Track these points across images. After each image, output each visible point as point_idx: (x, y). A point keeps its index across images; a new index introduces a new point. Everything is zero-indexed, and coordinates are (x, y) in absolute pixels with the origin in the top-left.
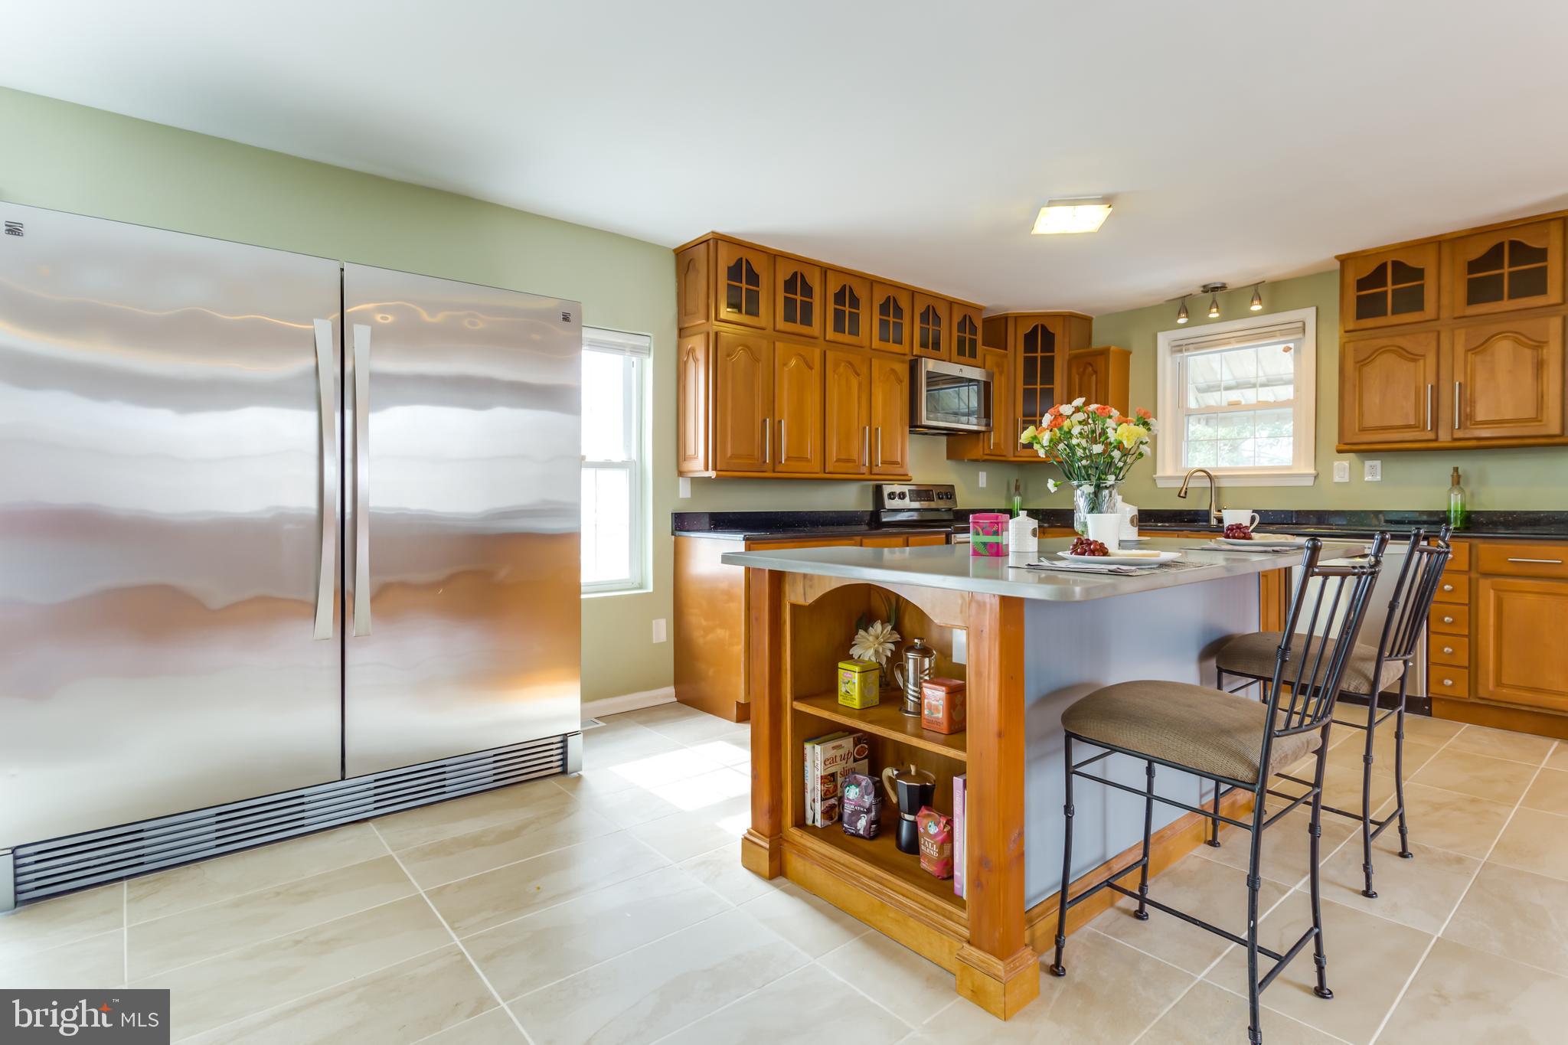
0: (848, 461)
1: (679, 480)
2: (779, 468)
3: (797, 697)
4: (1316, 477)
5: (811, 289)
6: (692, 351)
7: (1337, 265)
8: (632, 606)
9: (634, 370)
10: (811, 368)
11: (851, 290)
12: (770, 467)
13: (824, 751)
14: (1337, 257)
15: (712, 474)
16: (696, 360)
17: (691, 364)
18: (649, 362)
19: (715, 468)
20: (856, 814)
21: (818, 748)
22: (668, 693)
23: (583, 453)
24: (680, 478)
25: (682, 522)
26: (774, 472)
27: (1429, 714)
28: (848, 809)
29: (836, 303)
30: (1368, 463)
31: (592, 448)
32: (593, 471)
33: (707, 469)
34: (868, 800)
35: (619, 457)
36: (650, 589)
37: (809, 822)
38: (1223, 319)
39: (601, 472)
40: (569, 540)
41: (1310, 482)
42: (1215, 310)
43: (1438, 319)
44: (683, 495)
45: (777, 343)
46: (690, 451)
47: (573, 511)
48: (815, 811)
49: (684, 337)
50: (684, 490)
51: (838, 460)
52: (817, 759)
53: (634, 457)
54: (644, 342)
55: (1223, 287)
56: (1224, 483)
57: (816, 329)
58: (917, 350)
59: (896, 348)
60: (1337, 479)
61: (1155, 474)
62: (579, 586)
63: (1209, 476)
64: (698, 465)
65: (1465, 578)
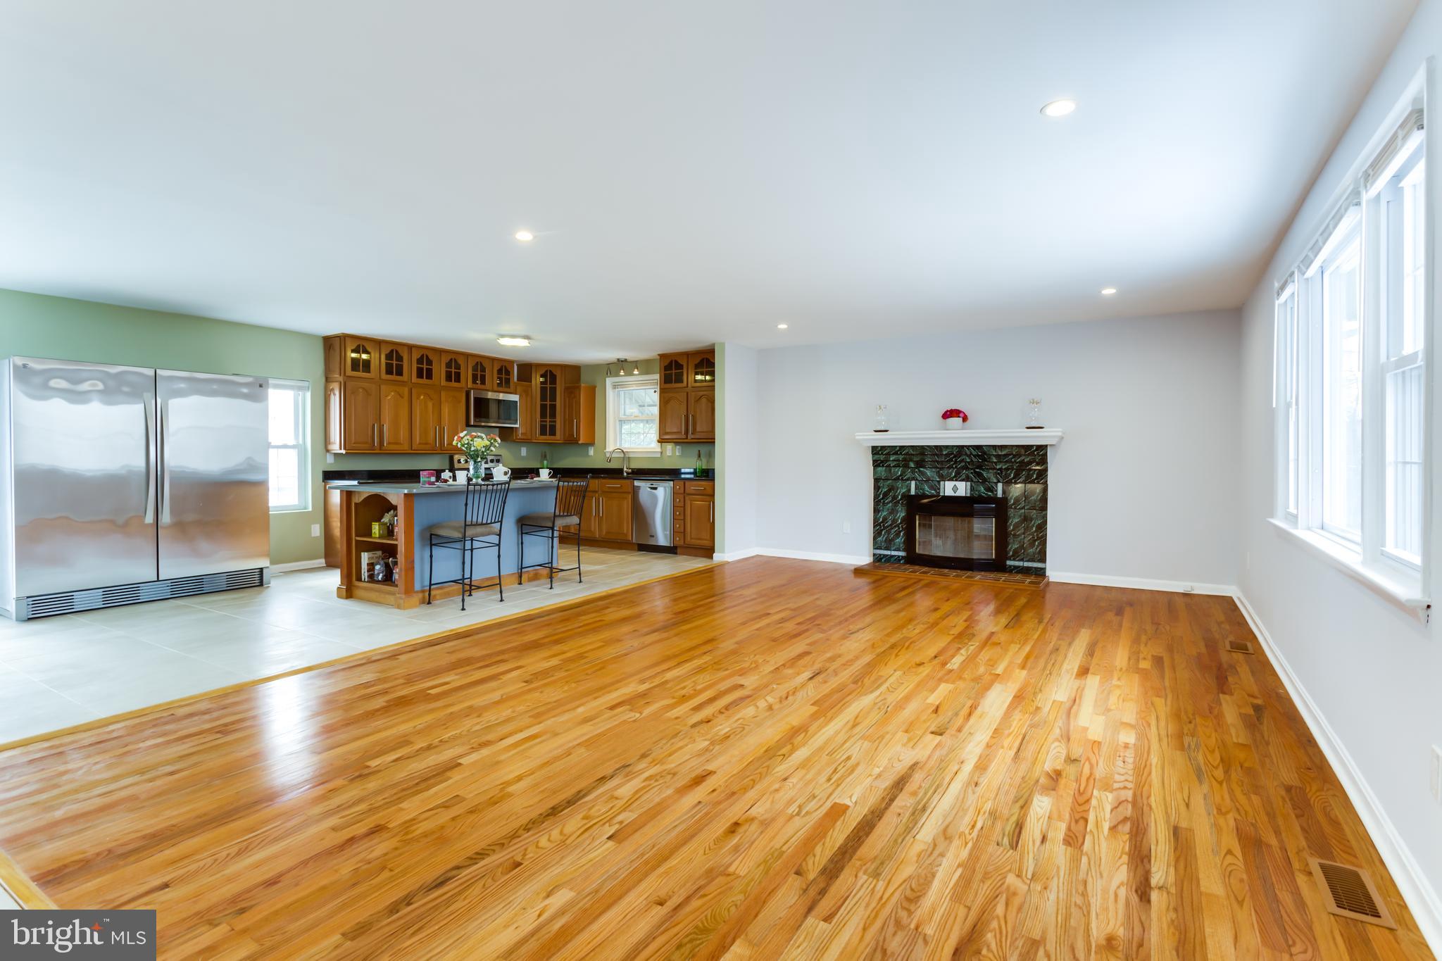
0: (426, 444)
1: (326, 456)
2: (384, 448)
3: (357, 536)
4: (661, 453)
5: (402, 357)
6: (333, 390)
7: (658, 357)
8: (300, 518)
9: (300, 398)
10: (402, 397)
11: (427, 356)
12: (378, 447)
13: (369, 555)
14: (659, 355)
15: (343, 452)
16: (335, 395)
17: (332, 396)
18: (308, 395)
19: (345, 449)
20: (378, 574)
21: (366, 553)
22: (322, 562)
23: (270, 441)
24: (328, 454)
25: (329, 476)
26: (380, 450)
27: (676, 553)
28: (376, 572)
29: (418, 363)
30: (678, 447)
31: (274, 438)
32: (276, 450)
33: (341, 449)
34: (383, 569)
35: (292, 442)
36: (310, 509)
37: (363, 580)
38: (626, 375)
39: (281, 450)
40: (262, 485)
41: (659, 455)
42: (622, 371)
43: (687, 387)
44: (330, 463)
45: (382, 386)
46: (332, 440)
47: (265, 469)
48: (365, 575)
49: (330, 382)
50: (330, 459)
51: (420, 444)
52: (365, 558)
53: (301, 442)
54: (306, 384)
55: (626, 360)
56: (631, 455)
57: (405, 377)
58: (470, 385)
59: (456, 385)
60: (668, 454)
61: (605, 449)
62: (268, 508)
63: (623, 451)
64: (336, 447)
65: (682, 496)
